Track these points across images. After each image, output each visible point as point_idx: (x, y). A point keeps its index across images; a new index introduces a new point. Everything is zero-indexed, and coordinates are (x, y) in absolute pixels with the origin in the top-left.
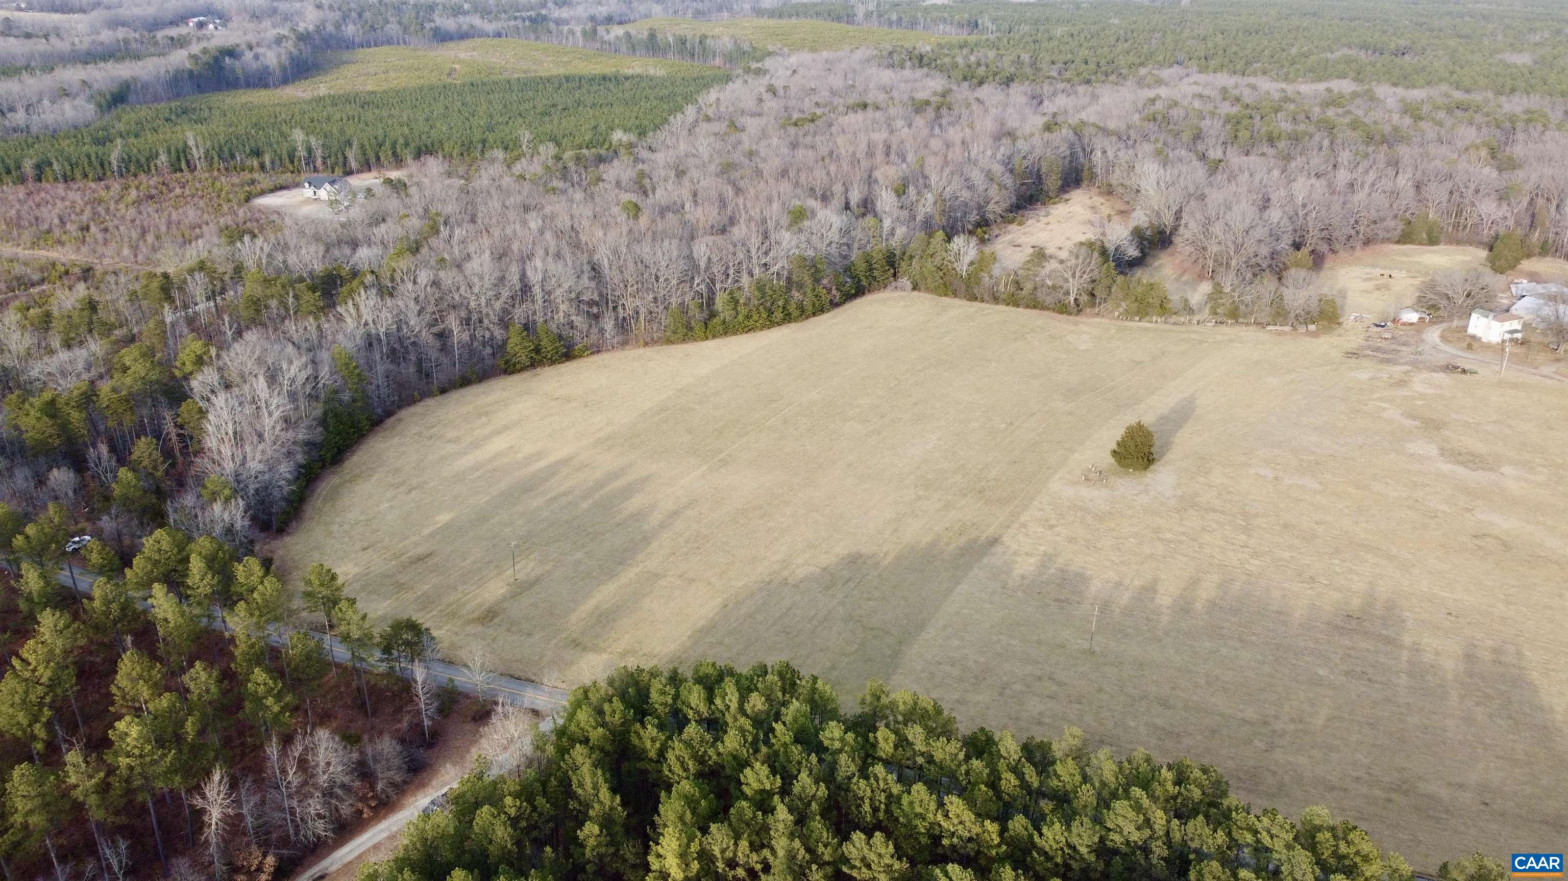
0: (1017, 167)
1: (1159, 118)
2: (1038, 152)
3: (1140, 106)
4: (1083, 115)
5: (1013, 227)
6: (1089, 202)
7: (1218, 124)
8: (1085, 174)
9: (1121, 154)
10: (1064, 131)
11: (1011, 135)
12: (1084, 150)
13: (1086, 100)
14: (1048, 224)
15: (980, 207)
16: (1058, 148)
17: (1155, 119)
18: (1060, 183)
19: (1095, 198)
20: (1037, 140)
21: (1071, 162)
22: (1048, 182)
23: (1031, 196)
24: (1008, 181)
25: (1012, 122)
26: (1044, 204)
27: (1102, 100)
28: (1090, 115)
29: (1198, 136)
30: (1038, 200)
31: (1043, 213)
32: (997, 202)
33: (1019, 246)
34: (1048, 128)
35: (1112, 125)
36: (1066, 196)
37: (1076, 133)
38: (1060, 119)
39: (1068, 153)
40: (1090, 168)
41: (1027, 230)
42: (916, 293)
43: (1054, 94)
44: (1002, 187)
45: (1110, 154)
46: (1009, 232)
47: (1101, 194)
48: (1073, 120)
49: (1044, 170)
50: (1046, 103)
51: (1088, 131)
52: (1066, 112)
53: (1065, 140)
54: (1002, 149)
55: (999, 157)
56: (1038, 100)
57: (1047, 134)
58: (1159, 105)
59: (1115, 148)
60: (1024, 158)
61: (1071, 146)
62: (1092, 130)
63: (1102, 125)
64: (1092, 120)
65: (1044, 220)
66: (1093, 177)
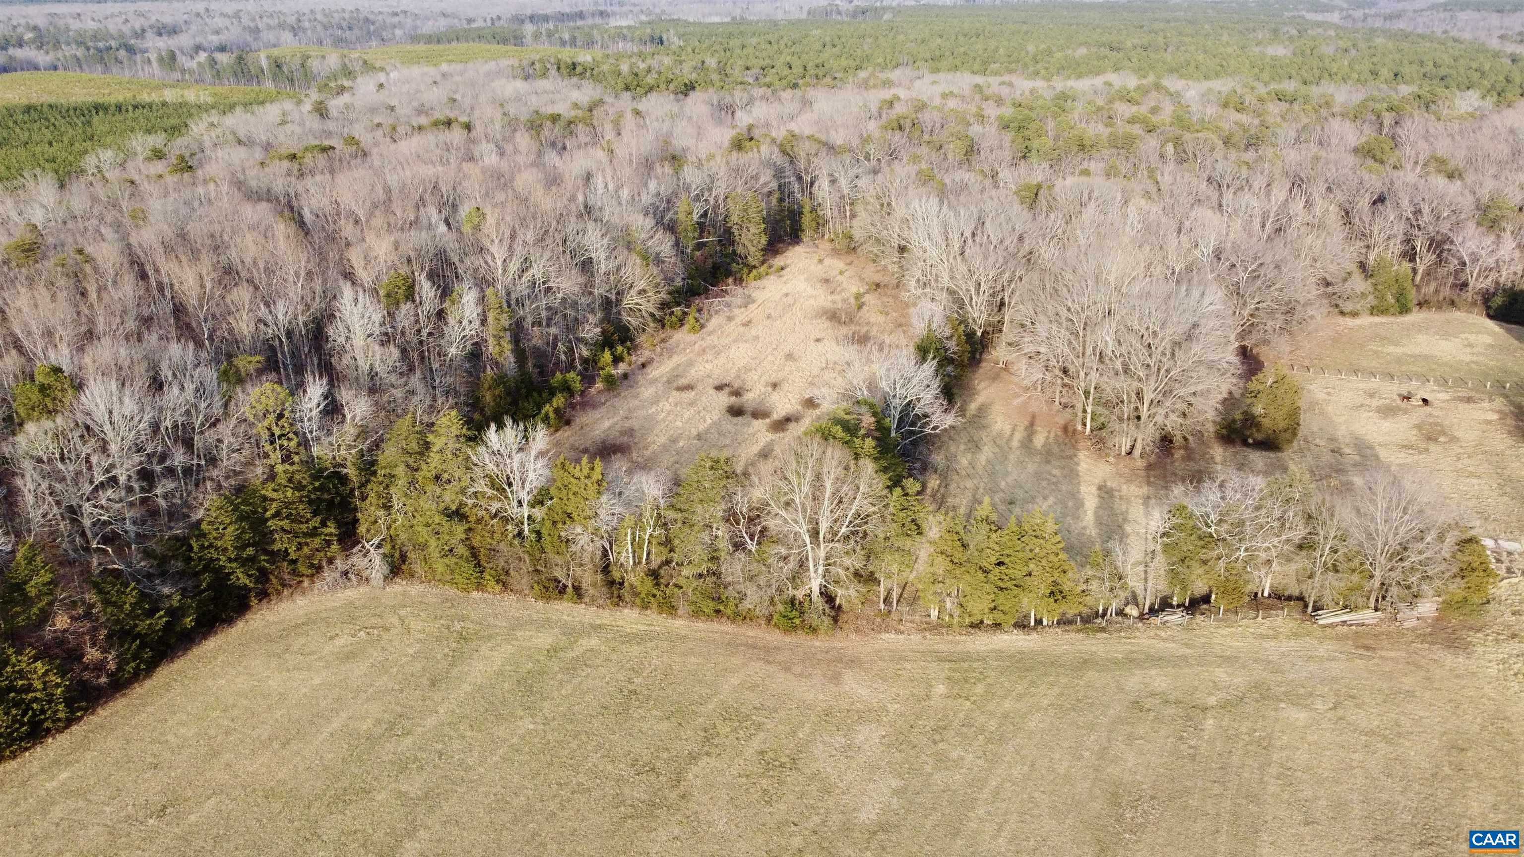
0: (682, 216)
1: (908, 125)
2: (720, 188)
3: (874, 110)
4: (793, 126)
5: (681, 336)
6: (819, 271)
7: (992, 130)
8: (806, 220)
9: (862, 183)
10: (765, 149)
11: (676, 160)
12: (800, 179)
13: (795, 107)
14: (746, 324)
15: (607, 304)
16: (756, 177)
17: (900, 128)
18: (764, 240)
19: (828, 261)
20: (719, 167)
21: (781, 200)
22: (744, 239)
23: (716, 267)
24: (663, 245)
25: (682, 140)
26: (739, 281)
27: (816, 107)
28: (803, 125)
29: (971, 150)
30: (729, 273)
31: (739, 301)
32: (642, 292)
33: (689, 387)
34: (738, 145)
35: (838, 139)
36: (778, 261)
37: (784, 153)
38: (756, 133)
39: (774, 185)
40: (813, 210)
41: (710, 340)
42: (399, 586)
43: (750, 102)
44: (652, 259)
45: (843, 183)
46: (671, 352)
47: (836, 252)
48: (779, 133)
49: (735, 218)
50: (738, 114)
51: (802, 150)
52: (768, 125)
53: (768, 163)
54: (652, 185)
55: (646, 199)
56: (729, 110)
57: (735, 154)
58: (899, 109)
59: (852, 172)
60: (697, 198)
61: (779, 174)
62: (813, 148)
63: (823, 137)
64: (807, 132)
65: (741, 315)
66: (820, 224)
